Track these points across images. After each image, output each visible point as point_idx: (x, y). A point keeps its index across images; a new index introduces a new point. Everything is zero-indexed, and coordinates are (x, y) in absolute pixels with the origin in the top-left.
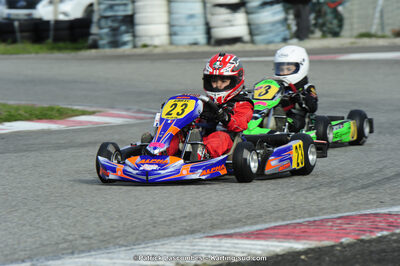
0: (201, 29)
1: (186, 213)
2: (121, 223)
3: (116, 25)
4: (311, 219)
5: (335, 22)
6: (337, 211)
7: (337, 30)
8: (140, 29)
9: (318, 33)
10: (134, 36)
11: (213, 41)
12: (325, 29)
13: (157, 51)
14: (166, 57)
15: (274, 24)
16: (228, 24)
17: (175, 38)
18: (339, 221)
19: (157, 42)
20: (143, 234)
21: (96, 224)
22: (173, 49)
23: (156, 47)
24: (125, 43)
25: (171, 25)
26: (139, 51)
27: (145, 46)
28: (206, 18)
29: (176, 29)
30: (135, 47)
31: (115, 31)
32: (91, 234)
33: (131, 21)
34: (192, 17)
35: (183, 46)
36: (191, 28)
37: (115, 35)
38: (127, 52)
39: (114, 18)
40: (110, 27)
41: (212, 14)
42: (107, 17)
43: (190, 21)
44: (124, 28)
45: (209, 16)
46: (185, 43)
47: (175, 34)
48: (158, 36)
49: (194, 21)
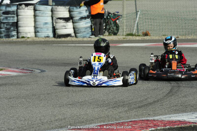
0: (51, 30)
1: (57, 118)
2: (26, 123)
3: (8, 27)
4: (117, 122)
5: (115, 28)
6: (129, 118)
7: (116, 32)
8: (21, 29)
9: (107, 33)
10: (18, 32)
11: (56, 35)
12: (110, 31)
13: (28, 40)
14: (33, 43)
15: (86, 28)
16: (64, 27)
18: (130, 123)
19: (29, 36)
20: (38, 128)
21: (14, 123)
22: (37, 39)
23: (28, 38)
24: (13, 36)
25: (35, 27)
26: (19, 40)
27: (23, 37)
28: (53, 24)
29: (38, 29)
30: (18, 38)
31: (8, 30)
32: (13, 128)
33: (16, 25)
34: (46, 23)
35: (42, 37)
36: (46, 29)
37: (8, 32)
38: (14, 40)
39: (8, 24)
40: (6, 28)
41: (56, 23)
42: (4, 23)
43: (45, 26)
44: (12, 28)
45: (54, 23)
46: (43, 36)
47: (38, 32)
48: (29, 33)
49: (47, 25)
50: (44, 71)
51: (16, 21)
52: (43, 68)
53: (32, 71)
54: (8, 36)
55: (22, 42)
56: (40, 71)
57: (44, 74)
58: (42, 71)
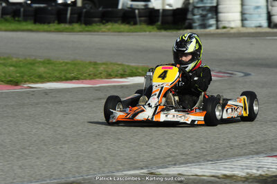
0: (264, 16)
3: (204, 13)
8: (221, 16)
10: (217, 21)
11: (272, 25)
13: (232, 31)
14: (239, 35)
17: (245, 22)
19: (233, 25)
22: (244, 30)
23: (232, 28)
24: (210, 26)
25: (243, 13)
26: (220, 31)
27: (224, 28)
28: (268, 8)
29: (246, 16)
30: (217, 28)
31: (204, 17)
33: (215, 10)
34: (258, 7)
35: (251, 27)
36: (257, 15)
37: (203, 20)
38: (212, 32)
39: (204, 8)
40: (201, 14)
41: (272, 6)
42: (198, 8)
43: (256, 11)
44: (210, 15)
45: (270, 7)
46: (253, 25)
47: (246, 20)
48: (233, 21)
49: (259, 10)
50: (250, 74)
51: (215, 5)
52: (248, 70)
53: (232, 74)
54: (204, 26)
55: (222, 34)
56: (242, 75)
57: (248, 79)
58: (247, 75)
